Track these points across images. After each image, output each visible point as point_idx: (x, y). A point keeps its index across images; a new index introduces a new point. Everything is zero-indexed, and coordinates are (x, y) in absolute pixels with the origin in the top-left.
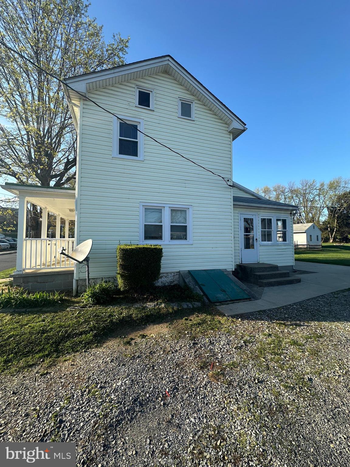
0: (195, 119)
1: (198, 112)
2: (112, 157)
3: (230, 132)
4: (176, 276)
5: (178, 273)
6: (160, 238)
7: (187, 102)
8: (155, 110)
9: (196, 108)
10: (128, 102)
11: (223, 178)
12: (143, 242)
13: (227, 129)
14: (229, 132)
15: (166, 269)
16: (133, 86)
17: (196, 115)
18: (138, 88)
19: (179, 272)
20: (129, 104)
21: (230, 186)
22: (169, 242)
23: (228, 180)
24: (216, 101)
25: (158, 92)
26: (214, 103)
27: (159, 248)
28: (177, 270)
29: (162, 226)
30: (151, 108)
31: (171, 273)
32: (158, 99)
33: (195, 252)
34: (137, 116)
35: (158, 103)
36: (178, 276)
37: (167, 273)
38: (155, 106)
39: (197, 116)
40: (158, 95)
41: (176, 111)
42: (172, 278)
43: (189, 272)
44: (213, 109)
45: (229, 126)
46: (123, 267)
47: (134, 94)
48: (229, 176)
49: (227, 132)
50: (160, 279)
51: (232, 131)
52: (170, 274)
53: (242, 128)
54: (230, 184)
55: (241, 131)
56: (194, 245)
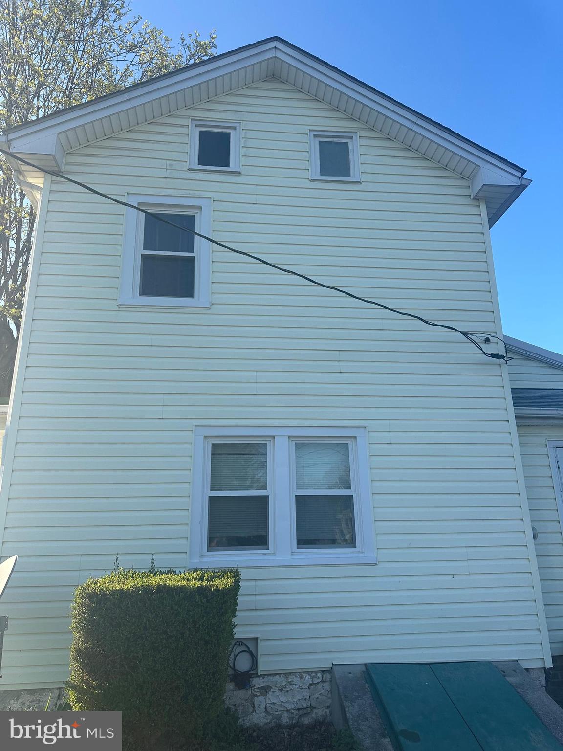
0: (363, 178)
1: (369, 159)
2: (119, 306)
3: (477, 198)
4: (320, 686)
5: (327, 676)
6: (260, 540)
7: (336, 140)
8: (243, 170)
9: (363, 150)
10: (169, 162)
11: (465, 334)
12: (202, 556)
13: (465, 192)
14: (474, 199)
15: (281, 658)
16: (185, 122)
17: (363, 168)
18: (196, 126)
19: (330, 671)
20: (170, 165)
21: (493, 356)
22: (292, 554)
23: (487, 340)
24: (420, 122)
25: (251, 126)
26: (415, 128)
27: (217, 590)
28: (322, 661)
29: (266, 498)
30: (233, 166)
31: (301, 674)
32: (250, 143)
33: (388, 594)
34: (191, 192)
35: (251, 152)
36: (327, 686)
37: (287, 675)
38: (244, 161)
39: (369, 169)
40: (251, 134)
41: (306, 165)
42: (306, 694)
43: (369, 672)
44: (415, 145)
45: (472, 181)
46: (86, 659)
47: (186, 140)
48: (489, 328)
49: (467, 201)
50: (261, 698)
51: (481, 194)
52: (296, 679)
53: (515, 182)
54: (495, 352)
55: (511, 190)
56: (380, 565)
